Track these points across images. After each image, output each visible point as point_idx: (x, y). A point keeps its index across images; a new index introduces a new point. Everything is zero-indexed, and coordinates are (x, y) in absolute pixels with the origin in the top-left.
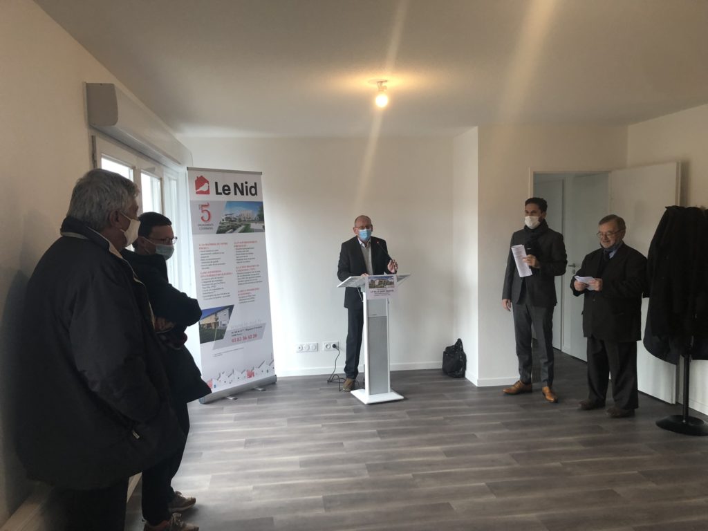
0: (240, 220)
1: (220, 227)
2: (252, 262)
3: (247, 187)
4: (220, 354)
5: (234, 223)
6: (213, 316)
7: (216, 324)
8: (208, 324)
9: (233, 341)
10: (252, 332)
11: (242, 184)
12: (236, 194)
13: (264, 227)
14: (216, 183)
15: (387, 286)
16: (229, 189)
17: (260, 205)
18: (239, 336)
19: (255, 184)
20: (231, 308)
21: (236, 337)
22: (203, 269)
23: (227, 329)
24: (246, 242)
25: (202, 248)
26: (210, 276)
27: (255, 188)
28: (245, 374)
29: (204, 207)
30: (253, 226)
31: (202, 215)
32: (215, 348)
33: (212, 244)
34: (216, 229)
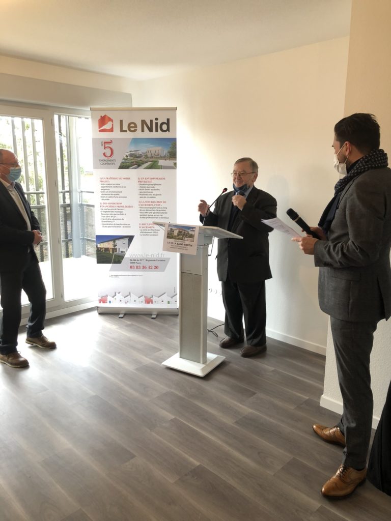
0: (146, 157)
1: (123, 163)
2: (158, 199)
3: (157, 124)
4: (116, 276)
5: (139, 159)
6: (112, 243)
7: (114, 250)
8: (105, 248)
9: (131, 267)
10: (156, 263)
11: (151, 121)
12: (143, 131)
13: (175, 164)
14: (121, 122)
15: (186, 239)
16: (136, 126)
17: (173, 142)
18: (138, 265)
19: (168, 120)
20: (131, 238)
21: (135, 265)
22: (102, 200)
23: (125, 257)
24: (151, 179)
25: (102, 181)
26: (110, 207)
27: (168, 123)
28: (143, 299)
29: (106, 144)
30: (161, 162)
31: (104, 151)
32: (111, 270)
33: (113, 178)
34: (118, 164)
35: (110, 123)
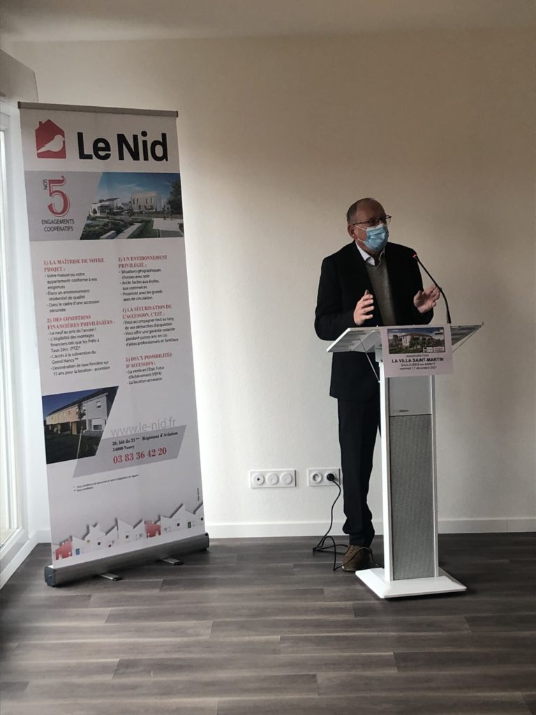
0: (131, 213)
1: (87, 226)
2: (157, 300)
3: (145, 143)
4: (88, 487)
5: (118, 217)
6: (75, 409)
7: (81, 424)
8: (62, 424)
9: (115, 460)
10: (157, 444)
11: (135, 137)
12: (121, 157)
13: (181, 226)
14: (80, 136)
15: (429, 349)
16: (107, 148)
17: (173, 182)
18: (130, 451)
19: (164, 136)
20: (111, 393)
21: (123, 453)
22: (52, 311)
23: (102, 438)
24: (143, 258)
25: (49, 270)
26: (67, 326)
27: (164, 144)
28: (142, 528)
29: (54, 184)
30: (159, 224)
31: (50, 200)
32: (78, 473)
33: (71, 262)
34: (79, 229)
35: (58, 138)
